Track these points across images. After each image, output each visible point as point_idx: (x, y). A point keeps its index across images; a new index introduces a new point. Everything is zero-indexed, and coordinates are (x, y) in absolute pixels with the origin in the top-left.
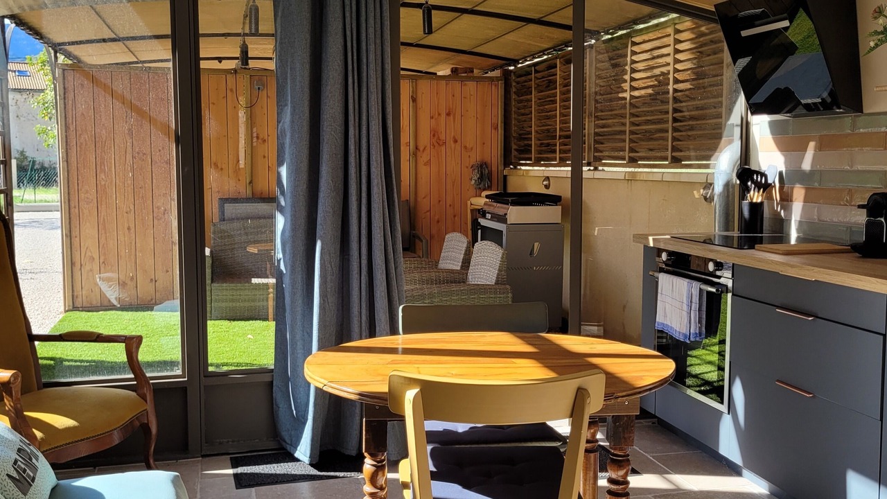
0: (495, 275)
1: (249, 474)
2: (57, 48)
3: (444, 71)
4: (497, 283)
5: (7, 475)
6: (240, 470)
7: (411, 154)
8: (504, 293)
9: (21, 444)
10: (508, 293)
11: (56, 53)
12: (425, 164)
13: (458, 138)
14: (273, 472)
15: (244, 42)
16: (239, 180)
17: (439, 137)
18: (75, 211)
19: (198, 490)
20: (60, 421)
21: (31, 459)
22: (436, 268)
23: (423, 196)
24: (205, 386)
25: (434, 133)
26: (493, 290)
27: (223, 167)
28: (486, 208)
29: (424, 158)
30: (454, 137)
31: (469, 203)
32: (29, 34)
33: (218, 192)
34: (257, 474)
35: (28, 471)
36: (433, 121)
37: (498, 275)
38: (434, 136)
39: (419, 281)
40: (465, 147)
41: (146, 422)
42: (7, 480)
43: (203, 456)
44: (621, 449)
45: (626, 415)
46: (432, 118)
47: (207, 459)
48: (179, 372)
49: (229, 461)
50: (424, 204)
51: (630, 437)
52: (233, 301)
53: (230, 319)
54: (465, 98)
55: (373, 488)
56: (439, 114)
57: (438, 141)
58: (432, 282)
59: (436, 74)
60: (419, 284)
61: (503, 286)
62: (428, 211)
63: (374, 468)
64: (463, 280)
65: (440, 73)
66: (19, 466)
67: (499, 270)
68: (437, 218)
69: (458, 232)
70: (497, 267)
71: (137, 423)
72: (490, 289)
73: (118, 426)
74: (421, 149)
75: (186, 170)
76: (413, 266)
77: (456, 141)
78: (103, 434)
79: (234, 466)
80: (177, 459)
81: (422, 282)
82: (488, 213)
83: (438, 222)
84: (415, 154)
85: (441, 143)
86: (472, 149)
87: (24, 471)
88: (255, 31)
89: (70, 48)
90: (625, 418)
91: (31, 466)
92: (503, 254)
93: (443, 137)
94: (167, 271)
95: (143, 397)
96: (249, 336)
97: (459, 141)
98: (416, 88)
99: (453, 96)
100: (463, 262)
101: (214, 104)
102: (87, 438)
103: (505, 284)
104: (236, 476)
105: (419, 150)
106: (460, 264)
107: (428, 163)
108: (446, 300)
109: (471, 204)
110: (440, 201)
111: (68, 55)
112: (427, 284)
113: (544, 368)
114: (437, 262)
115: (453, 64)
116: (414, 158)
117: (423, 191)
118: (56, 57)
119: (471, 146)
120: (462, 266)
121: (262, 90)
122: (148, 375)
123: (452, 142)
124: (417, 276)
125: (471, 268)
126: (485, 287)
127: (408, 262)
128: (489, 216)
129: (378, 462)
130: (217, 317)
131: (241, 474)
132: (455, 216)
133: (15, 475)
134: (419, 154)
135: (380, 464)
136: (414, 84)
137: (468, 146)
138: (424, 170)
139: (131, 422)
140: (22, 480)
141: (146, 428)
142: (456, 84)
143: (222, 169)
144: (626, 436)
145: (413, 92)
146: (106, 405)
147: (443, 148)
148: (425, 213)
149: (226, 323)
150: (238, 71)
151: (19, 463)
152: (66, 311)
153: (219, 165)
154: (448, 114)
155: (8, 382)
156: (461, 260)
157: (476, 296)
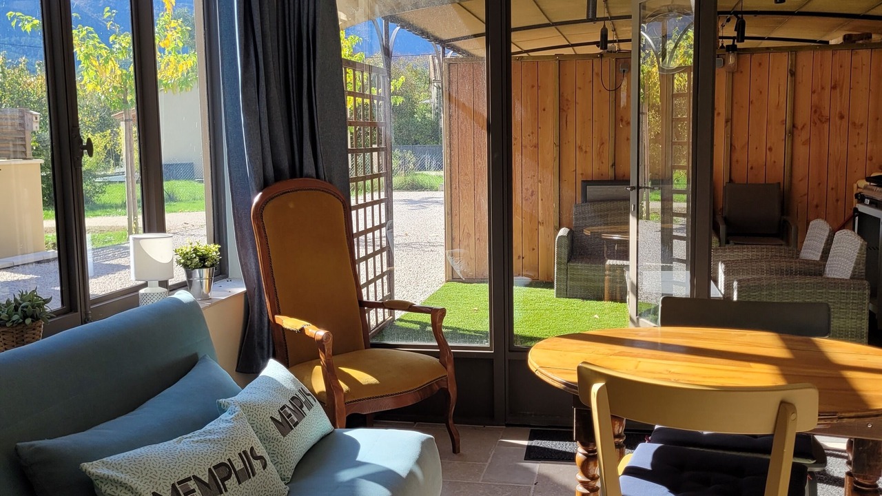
0: (852, 269)
1: (541, 447)
2: (445, 44)
3: (836, 40)
4: (851, 278)
5: (271, 417)
6: (535, 443)
7: (787, 132)
8: (859, 289)
9: (298, 393)
10: (864, 289)
11: (444, 48)
12: (804, 144)
13: (846, 114)
14: (564, 449)
15: (604, 26)
16: (602, 163)
17: (821, 113)
18: (455, 192)
19: (491, 455)
20: (364, 378)
21: (301, 407)
22: (798, 258)
23: (800, 179)
24: (509, 360)
25: (816, 110)
26: (846, 285)
27: (587, 150)
28: (866, 193)
29: (802, 136)
30: (840, 113)
31: (855, 186)
32: (416, 34)
33: (582, 174)
34: (548, 449)
35: (293, 416)
36: (815, 96)
37: (855, 268)
38: (815, 112)
39: (767, 270)
40: (854, 124)
41: (446, 387)
42: (270, 422)
43: (507, 425)
44: (865, 478)
45: (872, 441)
46: (813, 92)
47: (511, 428)
48: (487, 345)
49: (529, 433)
50: (801, 187)
51: (877, 465)
52: (587, 280)
53: (583, 299)
54: (856, 68)
55: (584, 476)
56: (823, 88)
57: (820, 117)
58: (782, 272)
59: (827, 42)
60: (767, 273)
61: (859, 282)
62: (805, 195)
63: (584, 457)
64: (820, 273)
65: (832, 42)
66: (285, 412)
67: (856, 263)
68: (815, 203)
69: (822, 219)
70: (854, 260)
71: (436, 388)
72: (842, 283)
73: (415, 388)
74: (799, 128)
75: (495, 156)
76: (770, 254)
77: (842, 117)
78: (401, 393)
79: (531, 439)
80: (485, 425)
81: (770, 272)
82: (868, 198)
83: (817, 206)
84: (792, 133)
85: (824, 120)
86: (862, 125)
87: (290, 416)
88: (593, 16)
89: (457, 44)
90: (871, 444)
91: (299, 413)
92: (862, 245)
93: (826, 112)
94: (534, 249)
95: (445, 365)
96: (596, 316)
97: (846, 118)
98: (796, 60)
99: (841, 67)
100: (823, 252)
101: (580, 88)
102: (392, 395)
103: (862, 279)
104: (529, 447)
105: (797, 128)
106: (820, 254)
107: (808, 142)
108: (788, 293)
109: (858, 187)
110: (819, 184)
111: (456, 49)
112: (777, 274)
113: (778, 376)
114: (799, 252)
115: (847, 30)
116: (790, 139)
117: (800, 171)
118: (444, 53)
119: (860, 123)
120: (822, 257)
121: (627, 73)
122: (450, 344)
123: (837, 118)
124: (764, 265)
125: (829, 259)
126: (836, 281)
127: (765, 250)
128: (867, 201)
129: (589, 452)
130: (573, 295)
131: (534, 446)
132: (837, 200)
133: (279, 418)
134: (796, 133)
135: (592, 454)
136: (794, 56)
137: (857, 122)
138: (801, 151)
139: (430, 386)
140: (285, 424)
141: (445, 392)
142: (846, 54)
143: (586, 152)
144: (872, 463)
145: (791, 66)
146: (408, 368)
147: (826, 126)
148: (801, 196)
149: (579, 301)
150: (605, 55)
151: (287, 409)
152: (447, 281)
153: (584, 148)
154: (834, 88)
155: (321, 341)
156: (821, 250)
157: (824, 290)
